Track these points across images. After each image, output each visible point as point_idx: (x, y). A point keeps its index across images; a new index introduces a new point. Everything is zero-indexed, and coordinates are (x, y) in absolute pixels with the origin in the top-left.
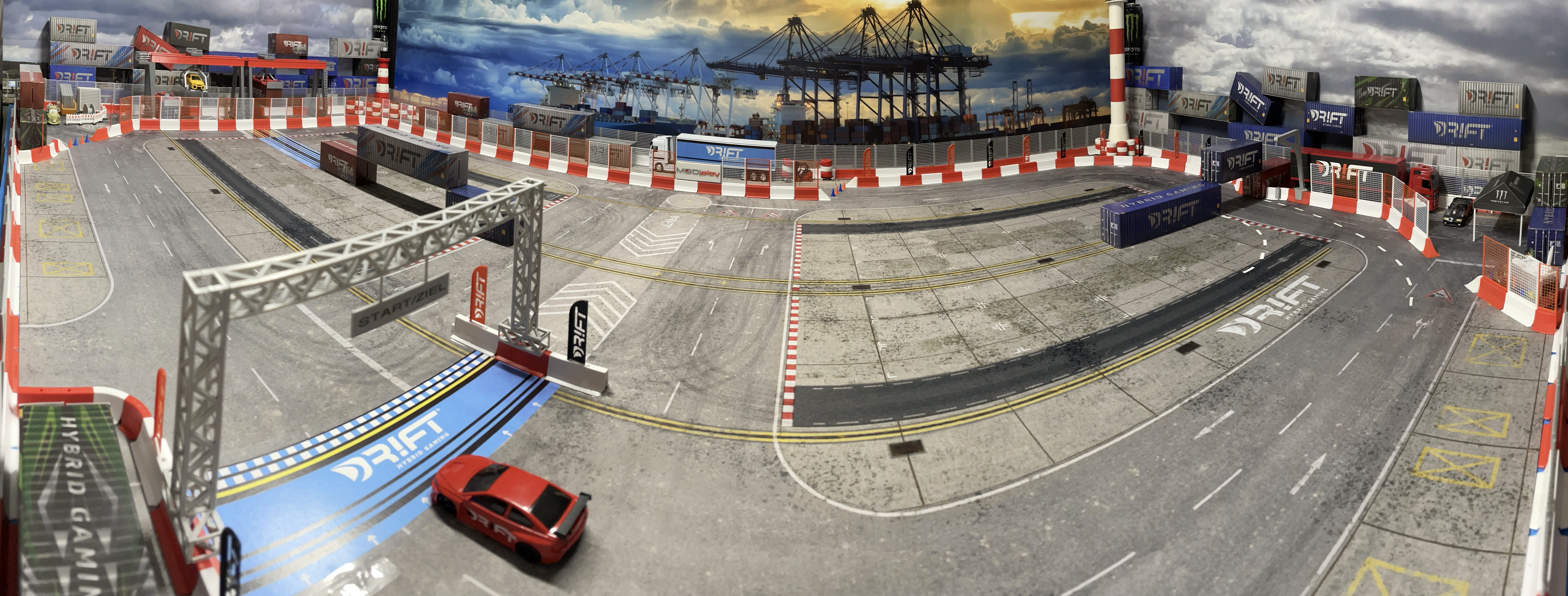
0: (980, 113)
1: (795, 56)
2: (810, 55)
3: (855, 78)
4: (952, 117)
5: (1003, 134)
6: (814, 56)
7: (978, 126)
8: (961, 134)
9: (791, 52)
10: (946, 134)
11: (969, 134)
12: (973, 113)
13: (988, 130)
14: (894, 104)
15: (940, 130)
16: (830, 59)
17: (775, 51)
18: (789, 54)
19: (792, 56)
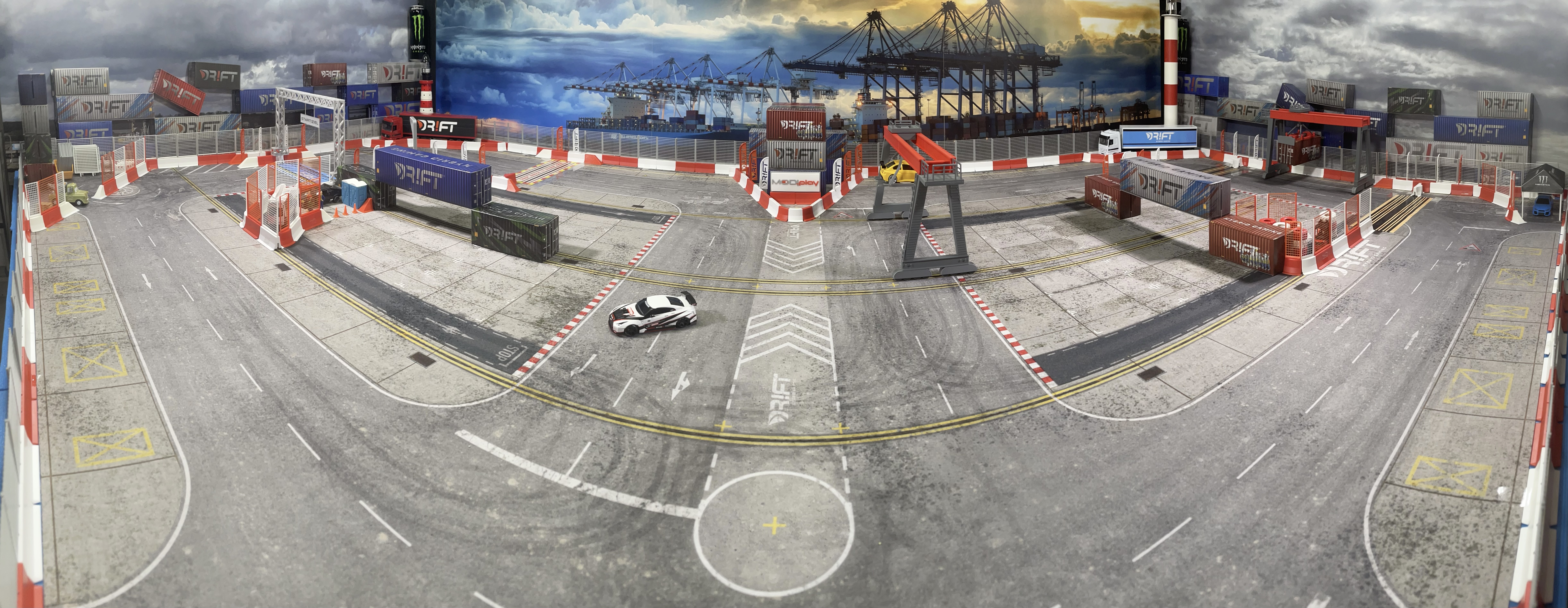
0: (1051, 111)
1: (875, 52)
2: (891, 51)
3: (936, 74)
4: (1027, 114)
5: (1070, 131)
6: (895, 52)
7: (1049, 123)
8: (1034, 131)
9: (871, 48)
10: (1021, 130)
11: (1041, 130)
12: (1045, 110)
13: (1057, 127)
14: (974, 101)
15: (1015, 127)
16: (911, 55)
17: (855, 48)
18: (869, 51)
19: (872, 52)
